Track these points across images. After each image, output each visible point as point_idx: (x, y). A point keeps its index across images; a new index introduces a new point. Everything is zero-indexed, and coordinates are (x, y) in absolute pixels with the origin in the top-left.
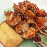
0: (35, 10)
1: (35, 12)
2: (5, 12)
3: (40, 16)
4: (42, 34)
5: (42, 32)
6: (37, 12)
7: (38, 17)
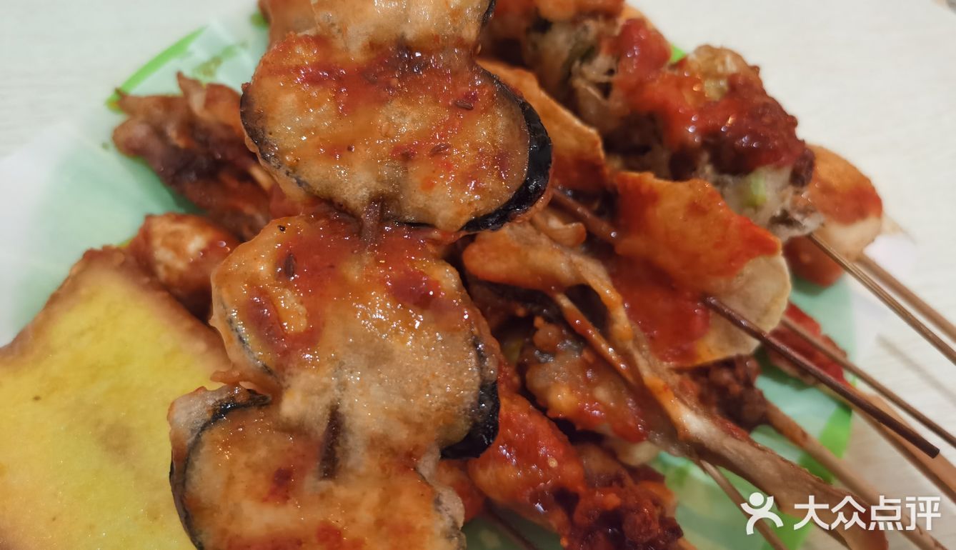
0: (602, 61)
1: (605, 89)
2: (122, 100)
3: (681, 167)
4: (700, 452)
5: (694, 422)
6: (634, 90)
7: (649, 178)
